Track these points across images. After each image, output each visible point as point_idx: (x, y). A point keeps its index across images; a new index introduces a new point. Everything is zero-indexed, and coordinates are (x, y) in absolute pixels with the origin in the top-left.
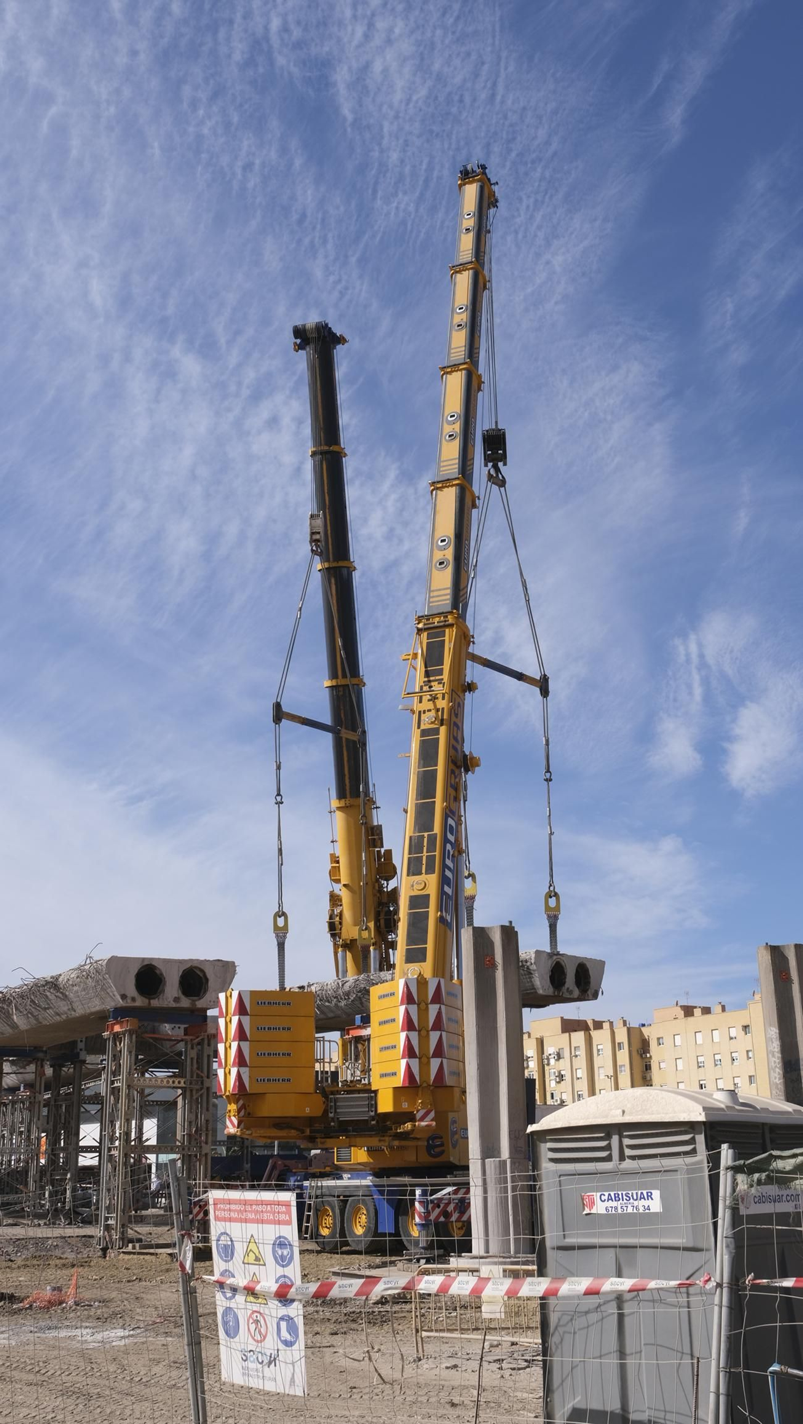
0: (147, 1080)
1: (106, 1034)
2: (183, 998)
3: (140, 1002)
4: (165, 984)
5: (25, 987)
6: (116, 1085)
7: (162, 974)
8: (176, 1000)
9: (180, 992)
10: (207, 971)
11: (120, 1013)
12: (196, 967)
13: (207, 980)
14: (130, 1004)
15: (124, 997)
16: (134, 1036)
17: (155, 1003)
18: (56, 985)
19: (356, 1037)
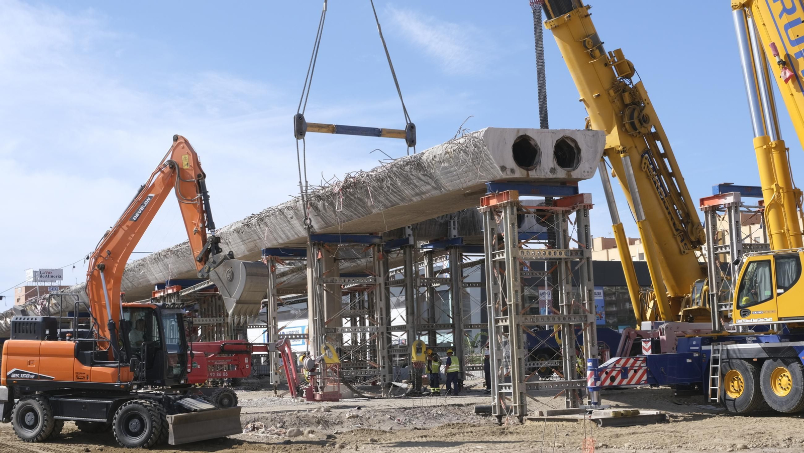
0: (525, 252)
1: (481, 208)
2: (559, 169)
3: (519, 173)
4: (540, 155)
5: (380, 170)
6: (497, 258)
7: (536, 145)
8: (553, 170)
9: (555, 163)
10: (578, 140)
11: (499, 186)
12: (567, 138)
13: (579, 150)
14: (509, 175)
15: (503, 168)
16: (515, 209)
17: (533, 174)
18: (419, 164)
19: (713, 206)
